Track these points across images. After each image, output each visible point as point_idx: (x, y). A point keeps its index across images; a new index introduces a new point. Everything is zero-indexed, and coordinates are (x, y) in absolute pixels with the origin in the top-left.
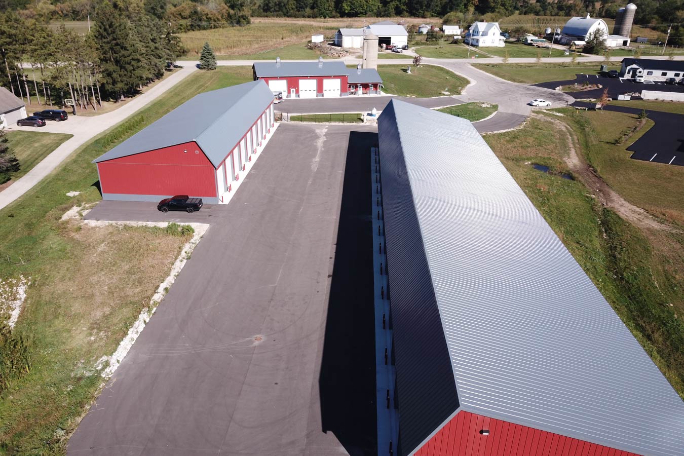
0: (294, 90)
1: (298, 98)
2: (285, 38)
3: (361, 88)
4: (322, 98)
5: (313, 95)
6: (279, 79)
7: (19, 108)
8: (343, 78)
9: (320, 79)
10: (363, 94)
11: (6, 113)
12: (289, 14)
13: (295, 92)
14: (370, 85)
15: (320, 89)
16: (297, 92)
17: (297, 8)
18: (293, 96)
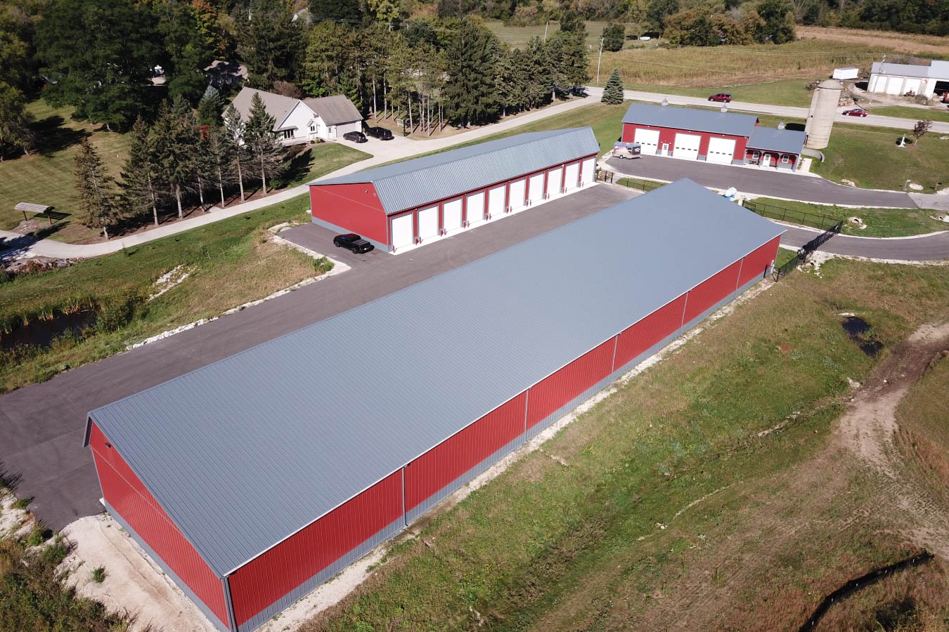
0: (668, 145)
1: (670, 157)
2: (804, 68)
3: (770, 158)
4: (704, 161)
5: (692, 156)
6: (649, 129)
7: (355, 122)
8: (741, 141)
9: (705, 137)
10: (771, 166)
11: (337, 125)
12: (901, 25)
13: (667, 148)
14: (780, 154)
15: (703, 150)
16: (671, 148)
17: (917, 17)
18: (664, 153)
